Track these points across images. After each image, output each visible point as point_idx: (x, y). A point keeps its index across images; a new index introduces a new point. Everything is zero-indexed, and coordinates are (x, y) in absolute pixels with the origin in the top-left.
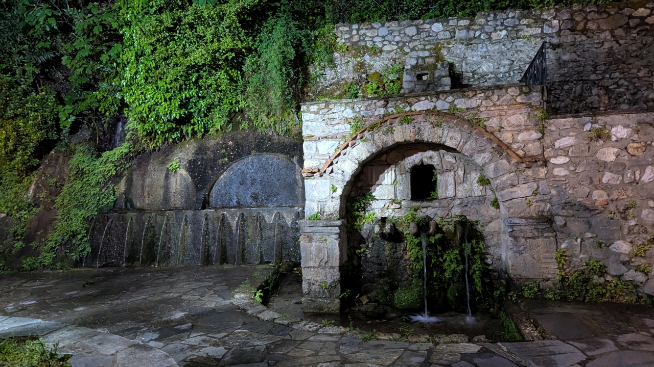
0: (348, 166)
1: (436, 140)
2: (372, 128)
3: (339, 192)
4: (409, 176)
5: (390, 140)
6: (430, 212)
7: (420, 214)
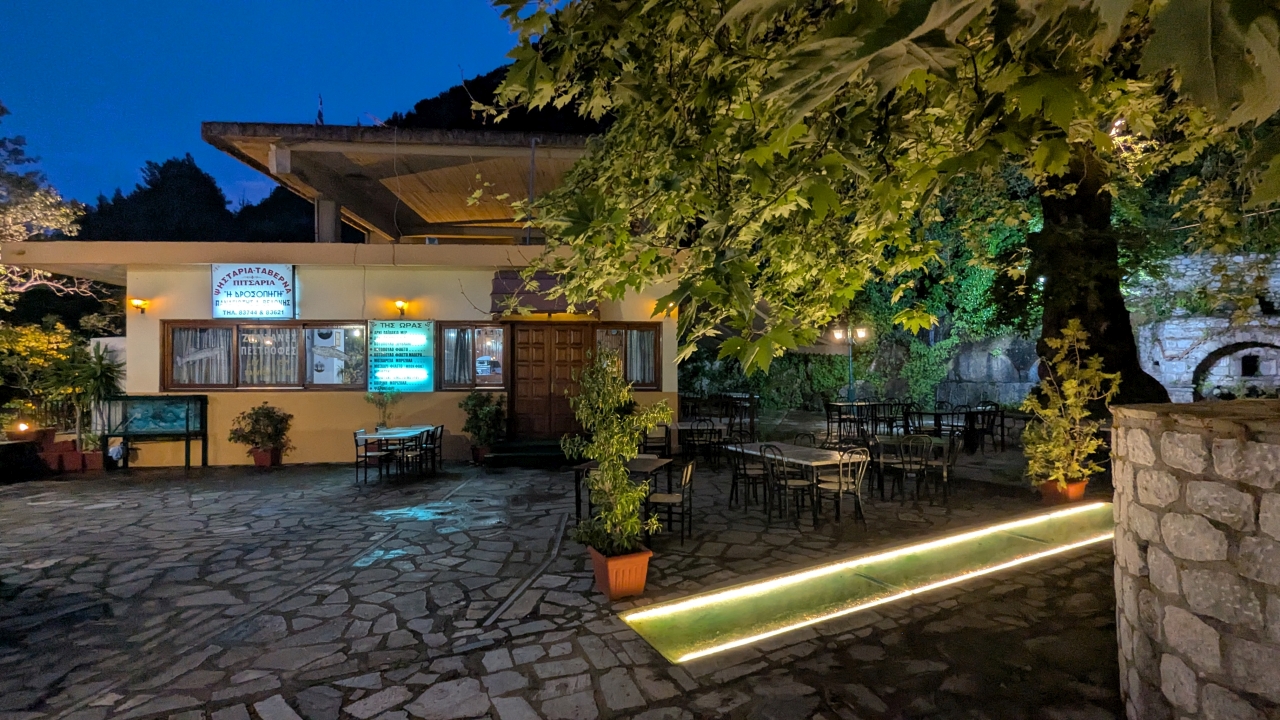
0: (1200, 355)
1: (1268, 342)
2: (1219, 334)
3: (1193, 369)
4: (1240, 362)
5: (1233, 341)
6: (1256, 383)
7: (1249, 384)
